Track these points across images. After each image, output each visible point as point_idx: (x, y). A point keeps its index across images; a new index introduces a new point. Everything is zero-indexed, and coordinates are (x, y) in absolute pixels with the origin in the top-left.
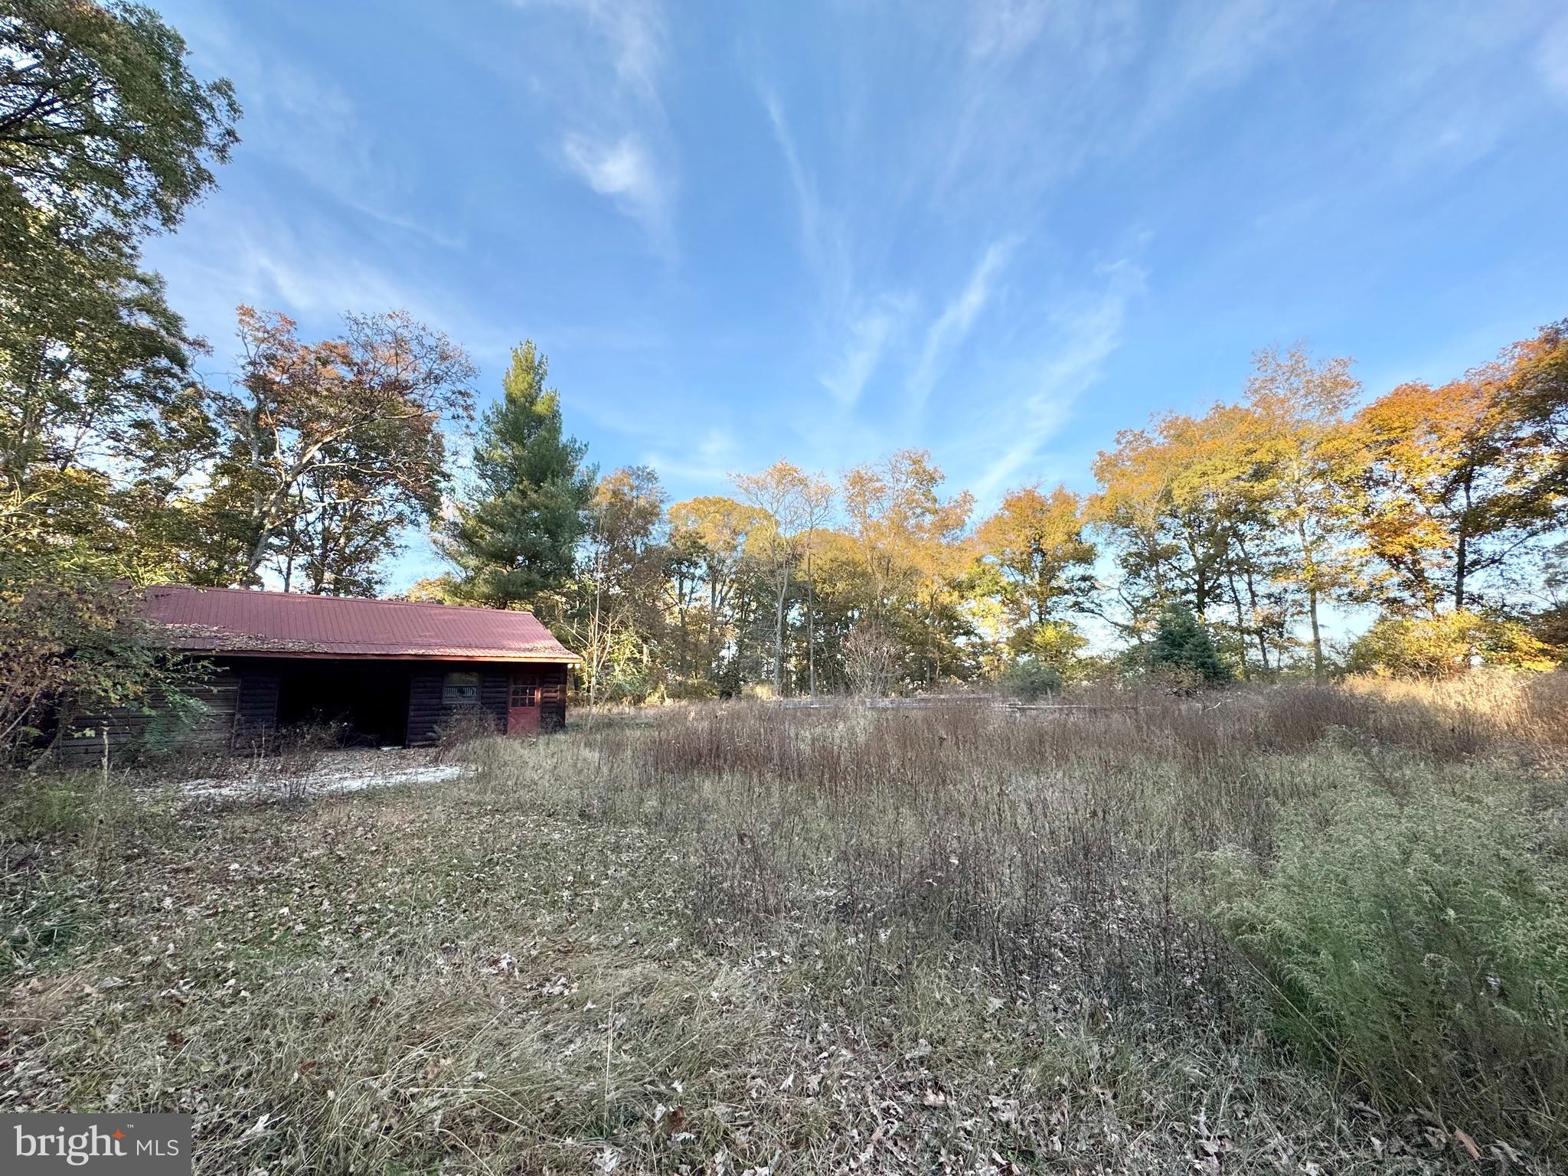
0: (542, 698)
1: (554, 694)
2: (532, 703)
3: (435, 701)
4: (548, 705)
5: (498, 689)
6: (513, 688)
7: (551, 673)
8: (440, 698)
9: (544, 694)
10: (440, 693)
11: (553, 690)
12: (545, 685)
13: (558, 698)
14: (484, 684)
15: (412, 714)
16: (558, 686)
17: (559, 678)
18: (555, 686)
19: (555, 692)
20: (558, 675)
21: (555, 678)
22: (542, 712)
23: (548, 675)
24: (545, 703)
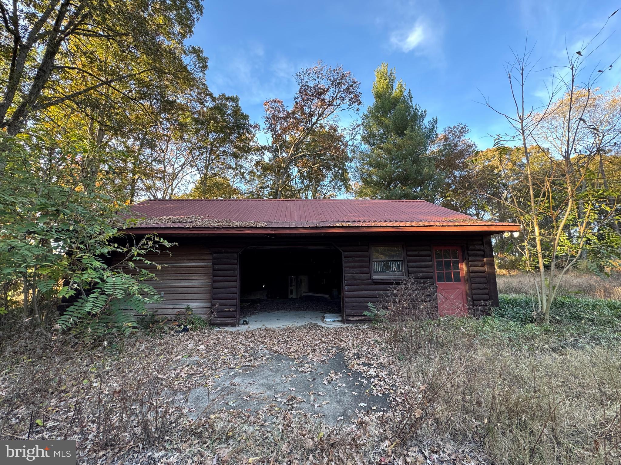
0: (469, 272)
1: (481, 269)
2: (457, 278)
3: (364, 276)
4: (477, 280)
5: (423, 264)
6: (436, 262)
7: (474, 245)
8: (369, 272)
9: (471, 269)
10: (369, 267)
11: (480, 263)
12: (470, 258)
13: (486, 273)
14: (408, 258)
15: (346, 288)
16: (485, 259)
17: (484, 251)
18: (481, 259)
19: (483, 266)
20: (482, 247)
21: (479, 250)
22: (471, 288)
23: (471, 247)
24: (471, 278)
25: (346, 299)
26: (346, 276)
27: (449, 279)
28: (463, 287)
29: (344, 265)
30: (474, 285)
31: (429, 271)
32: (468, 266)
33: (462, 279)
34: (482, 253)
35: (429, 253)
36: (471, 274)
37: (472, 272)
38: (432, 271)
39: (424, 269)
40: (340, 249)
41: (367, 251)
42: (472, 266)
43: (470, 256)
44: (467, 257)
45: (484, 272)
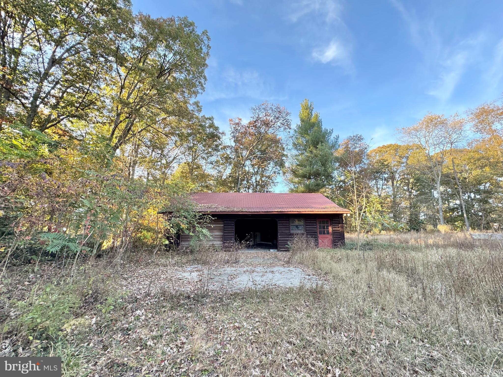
1: (338, 229)
2: (328, 233)
3: (287, 231)
4: (336, 234)
5: (313, 226)
6: (319, 226)
7: (335, 218)
8: (289, 230)
10: (289, 228)
12: (333, 224)
13: (340, 231)
14: (307, 224)
15: (279, 236)
18: (339, 225)
19: (338, 228)
20: (338, 220)
22: (333, 237)
23: (334, 220)
24: (334, 233)
25: (279, 241)
26: (279, 231)
27: (324, 233)
28: (330, 237)
29: (278, 227)
30: (334, 236)
31: (315, 230)
32: (332, 228)
33: (330, 233)
34: (339, 222)
35: (315, 222)
37: (334, 230)
38: (317, 230)
39: (313, 229)
40: (277, 220)
41: (289, 221)
42: (334, 228)
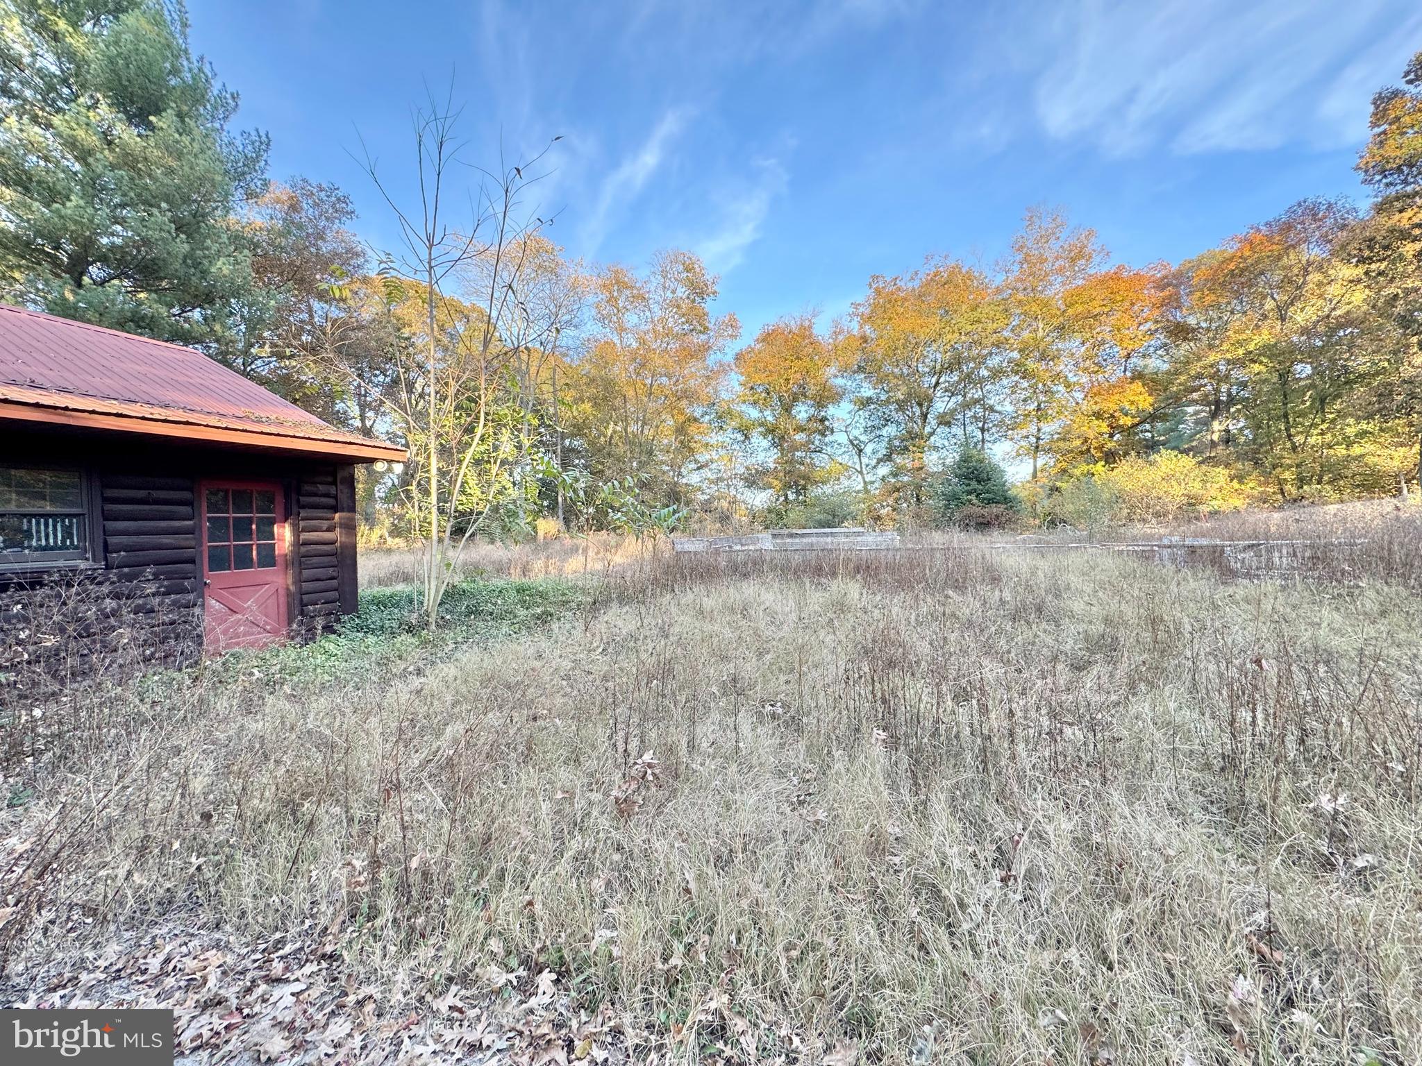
0: (297, 544)
1: (325, 536)
2: (268, 558)
4: (315, 560)
5: (163, 524)
6: (209, 519)
7: (315, 483)
9: (305, 536)
11: (325, 524)
12: (303, 513)
13: (338, 544)
14: (108, 507)
16: (337, 515)
17: (336, 497)
18: (329, 515)
19: (330, 529)
20: (333, 490)
21: (327, 495)
22: (299, 581)
23: (307, 488)
24: (302, 557)
27: (243, 561)
28: (279, 580)
30: (306, 573)
31: (184, 543)
32: (297, 532)
33: (279, 560)
34: (331, 501)
35: (186, 495)
36: (303, 549)
37: (305, 544)
38: (193, 543)
39: (166, 540)
42: (305, 530)
43: (303, 507)
44: (295, 509)
45: (333, 543)
